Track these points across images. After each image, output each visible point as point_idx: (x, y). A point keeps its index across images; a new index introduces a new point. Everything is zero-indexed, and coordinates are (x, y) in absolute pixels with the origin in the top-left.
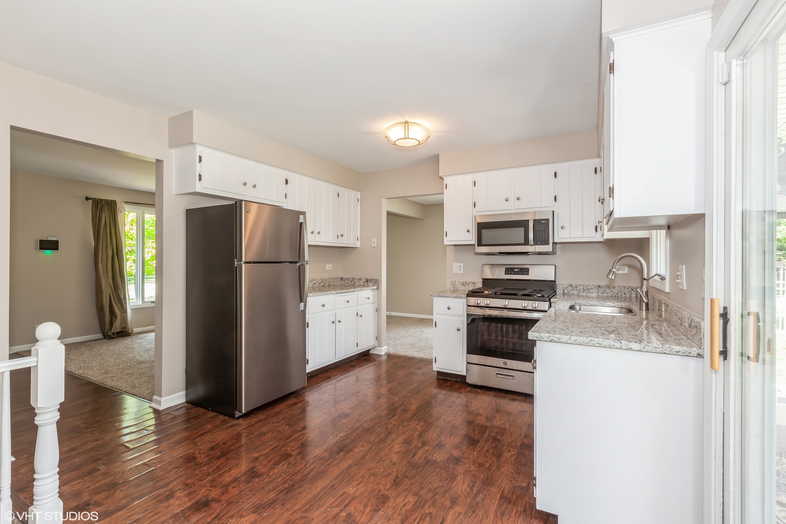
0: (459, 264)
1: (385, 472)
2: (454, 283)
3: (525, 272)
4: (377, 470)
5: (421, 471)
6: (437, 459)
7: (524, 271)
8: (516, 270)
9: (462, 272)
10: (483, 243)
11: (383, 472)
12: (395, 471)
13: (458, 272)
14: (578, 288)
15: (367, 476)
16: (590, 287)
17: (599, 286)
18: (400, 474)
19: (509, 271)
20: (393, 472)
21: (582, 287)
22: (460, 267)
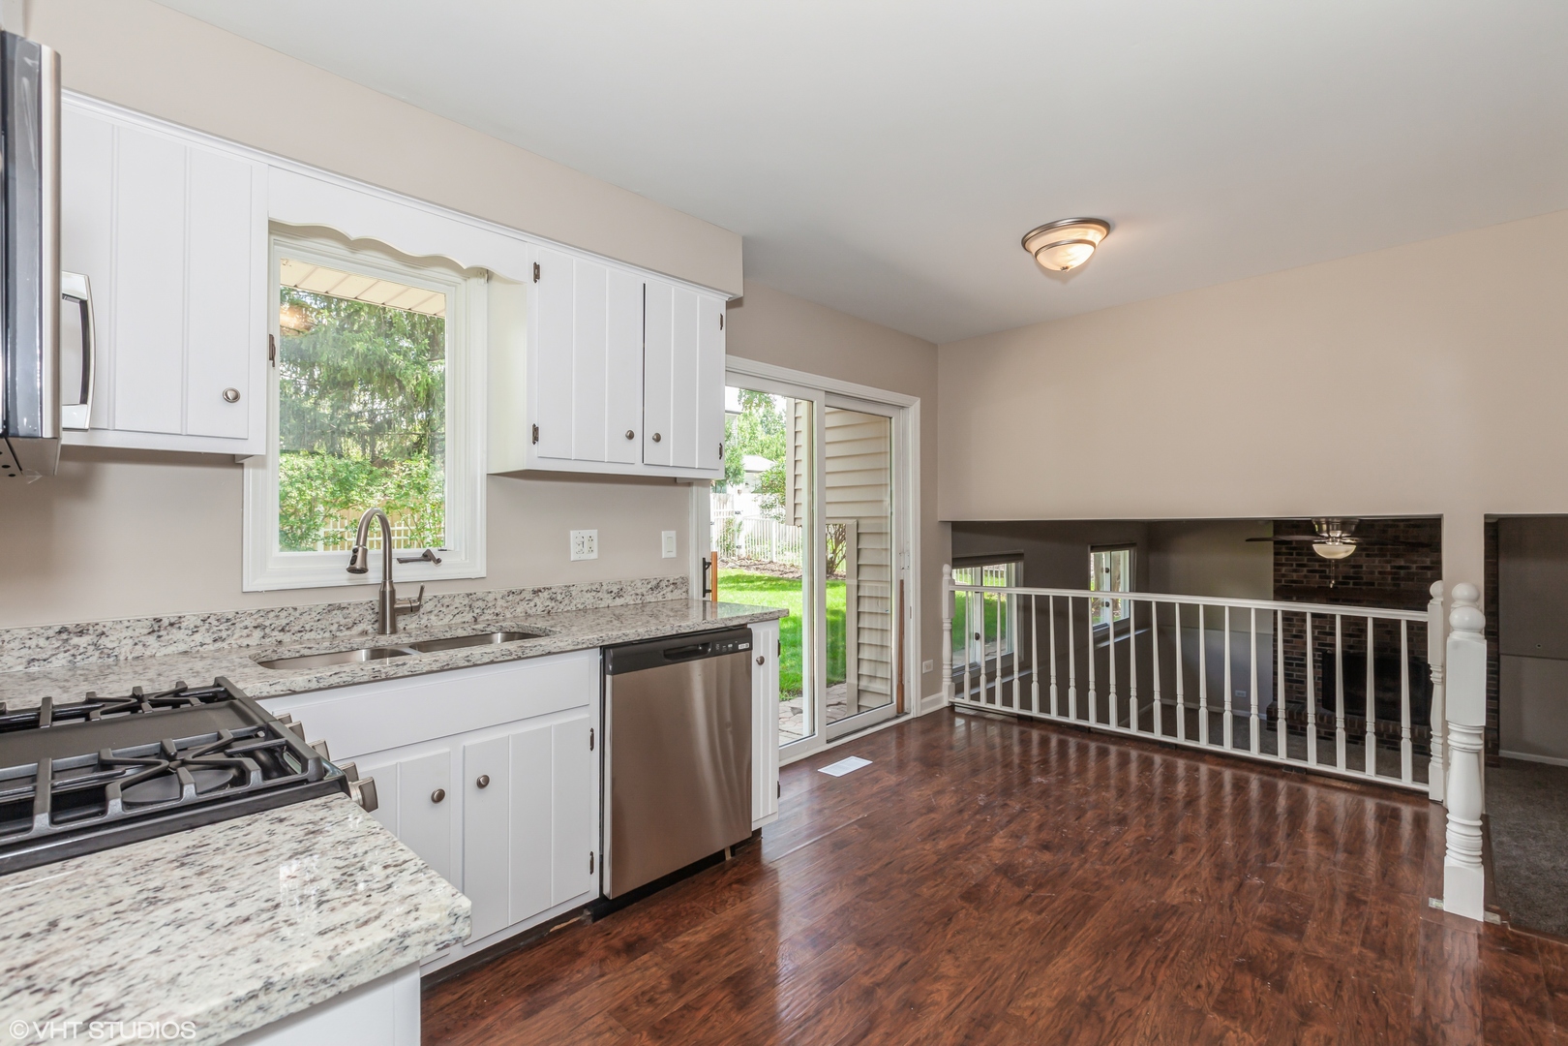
1: (968, 938)
4: (985, 943)
5: (898, 928)
6: (855, 949)
11: (973, 938)
12: (949, 936)
15: (1004, 934)
18: (940, 929)
20: (953, 936)
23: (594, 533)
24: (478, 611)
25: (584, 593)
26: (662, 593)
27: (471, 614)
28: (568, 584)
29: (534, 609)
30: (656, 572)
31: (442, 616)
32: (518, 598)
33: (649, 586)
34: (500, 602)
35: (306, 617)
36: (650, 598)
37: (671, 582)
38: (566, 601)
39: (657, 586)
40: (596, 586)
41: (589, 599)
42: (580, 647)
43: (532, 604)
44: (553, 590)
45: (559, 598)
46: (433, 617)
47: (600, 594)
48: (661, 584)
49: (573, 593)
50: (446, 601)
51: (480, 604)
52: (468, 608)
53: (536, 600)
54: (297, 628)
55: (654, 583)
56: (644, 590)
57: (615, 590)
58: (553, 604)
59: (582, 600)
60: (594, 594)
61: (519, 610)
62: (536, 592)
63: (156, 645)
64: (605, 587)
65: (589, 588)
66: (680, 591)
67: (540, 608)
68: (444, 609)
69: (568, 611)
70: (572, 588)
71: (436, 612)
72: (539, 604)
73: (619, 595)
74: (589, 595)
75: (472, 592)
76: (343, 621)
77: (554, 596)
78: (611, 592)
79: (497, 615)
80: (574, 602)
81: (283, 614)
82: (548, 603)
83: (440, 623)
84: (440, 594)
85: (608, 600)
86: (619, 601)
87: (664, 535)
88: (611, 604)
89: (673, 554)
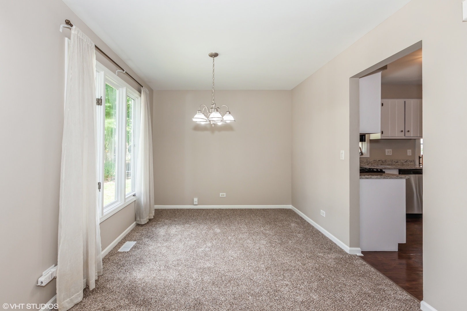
23: (391, 150)
26: (408, 163)
28: (385, 159)
30: (406, 158)
32: (376, 161)
33: (404, 161)
34: (372, 162)
36: (404, 164)
37: (410, 161)
38: (385, 163)
45: (384, 162)
47: (392, 162)
50: (363, 161)
51: (369, 162)
55: (406, 161)
57: (396, 161)
62: (379, 161)
64: (394, 161)
66: (413, 163)
67: (380, 164)
73: (397, 162)
74: (390, 162)
75: (367, 160)
80: (387, 163)
85: (394, 163)
86: (397, 164)
87: (408, 151)
88: (395, 164)
89: (411, 155)
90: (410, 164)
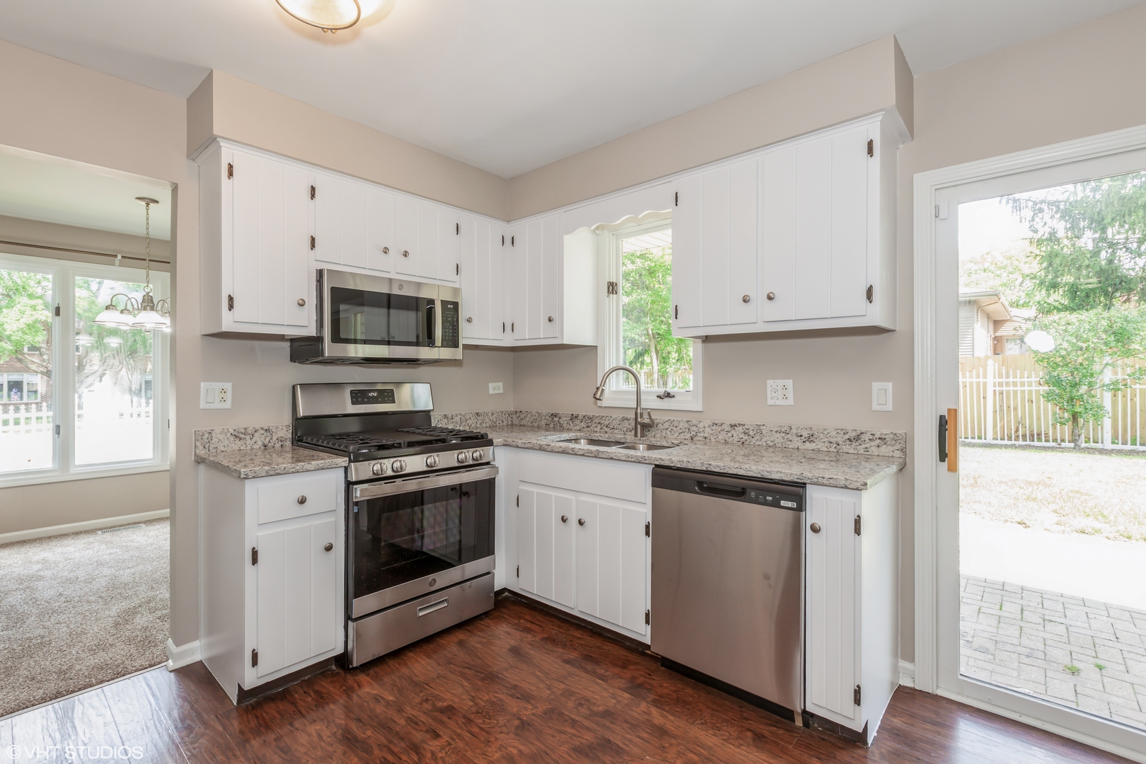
0: (218, 385)
2: (206, 435)
3: (388, 396)
7: (386, 396)
8: (370, 395)
9: (228, 405)
10: (343, 336)
13: (217, 405)
14: (454, 420)
16: (468, 417)
17: (477, 414)
19: (359, 396)
21: (459, 417)
22: (223, 391)
24: (693, 433)
25: (774, 433)
26: (863, 446)
27: (689, 435)
28: (759, 424)
29: (731, 439)
30: (855, 424)
31: (673, 432)
32: (720, 429)
33: (847, 437)
34: (707, 430)
35: (614, 422)
36: (846, 448)
37: (878, 435)
38: (758, 437)
39: (858, 438)
40: (786, 429)
41: (778, 438)
42: (630, 459)
43: (730, 435)
44: (747, 427)
45: (751, 433)
46: (668, 432)
47: (789, 436)
48: (862, 436)
49: (764, 432)
50: (675, 424)
51: (694, 428)
52: (687, 430)
53: (733, 432)
54: (612, 427)
55: (854, 434)
56: (840, 440)
57: (805, 434)
58: (746, 437)
59: (772, 439)
60: (784, 435)
61: (720, 437)
62: (733, 426)
63: (572, 425)
64: (794, 431)
65: (779, 429)
66: (890, 448)
67: (736, 439)
68: (674, 428)
69: (759, 445)
70: (762, 427)
71: (670, 429)
72: (735, 435)
73: (810, 439)
74: (778, 435)
75: (690, 420)
76: (628, 427)
77: (747, 431)
78: (801, 436)
79: (705, 438)
80: (765, 439)
81: (607, 419)
82: (742, 436)
83: (672, 437)
84: (672, 419)
85: (797, 443)
86: (808, 445)
87: (876, 386)
88: (802, 447)
89: (889, 407)
90: (875, 451)
